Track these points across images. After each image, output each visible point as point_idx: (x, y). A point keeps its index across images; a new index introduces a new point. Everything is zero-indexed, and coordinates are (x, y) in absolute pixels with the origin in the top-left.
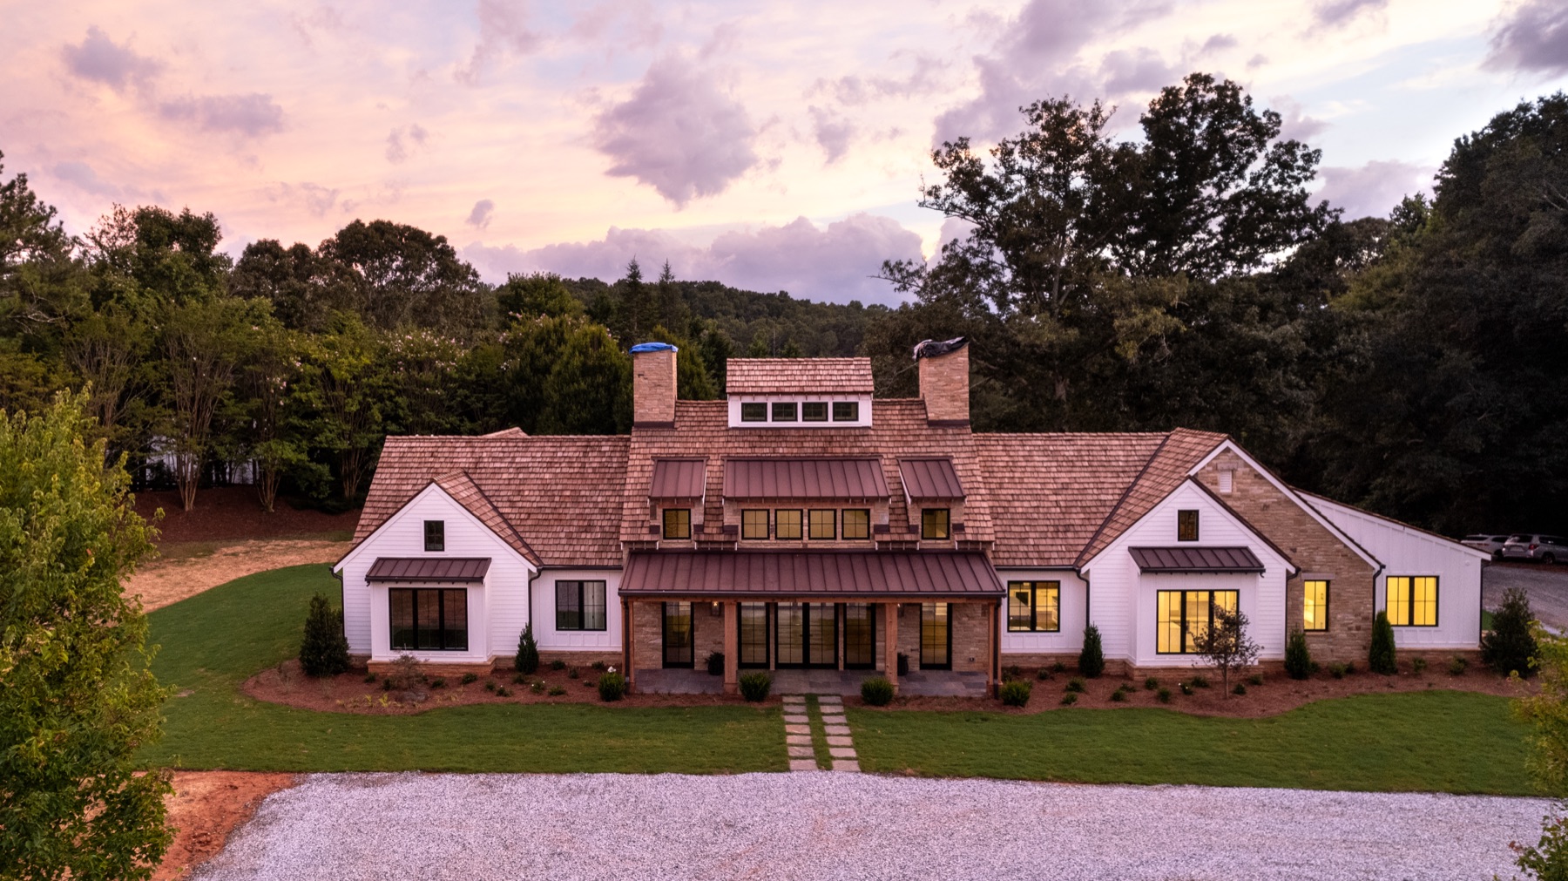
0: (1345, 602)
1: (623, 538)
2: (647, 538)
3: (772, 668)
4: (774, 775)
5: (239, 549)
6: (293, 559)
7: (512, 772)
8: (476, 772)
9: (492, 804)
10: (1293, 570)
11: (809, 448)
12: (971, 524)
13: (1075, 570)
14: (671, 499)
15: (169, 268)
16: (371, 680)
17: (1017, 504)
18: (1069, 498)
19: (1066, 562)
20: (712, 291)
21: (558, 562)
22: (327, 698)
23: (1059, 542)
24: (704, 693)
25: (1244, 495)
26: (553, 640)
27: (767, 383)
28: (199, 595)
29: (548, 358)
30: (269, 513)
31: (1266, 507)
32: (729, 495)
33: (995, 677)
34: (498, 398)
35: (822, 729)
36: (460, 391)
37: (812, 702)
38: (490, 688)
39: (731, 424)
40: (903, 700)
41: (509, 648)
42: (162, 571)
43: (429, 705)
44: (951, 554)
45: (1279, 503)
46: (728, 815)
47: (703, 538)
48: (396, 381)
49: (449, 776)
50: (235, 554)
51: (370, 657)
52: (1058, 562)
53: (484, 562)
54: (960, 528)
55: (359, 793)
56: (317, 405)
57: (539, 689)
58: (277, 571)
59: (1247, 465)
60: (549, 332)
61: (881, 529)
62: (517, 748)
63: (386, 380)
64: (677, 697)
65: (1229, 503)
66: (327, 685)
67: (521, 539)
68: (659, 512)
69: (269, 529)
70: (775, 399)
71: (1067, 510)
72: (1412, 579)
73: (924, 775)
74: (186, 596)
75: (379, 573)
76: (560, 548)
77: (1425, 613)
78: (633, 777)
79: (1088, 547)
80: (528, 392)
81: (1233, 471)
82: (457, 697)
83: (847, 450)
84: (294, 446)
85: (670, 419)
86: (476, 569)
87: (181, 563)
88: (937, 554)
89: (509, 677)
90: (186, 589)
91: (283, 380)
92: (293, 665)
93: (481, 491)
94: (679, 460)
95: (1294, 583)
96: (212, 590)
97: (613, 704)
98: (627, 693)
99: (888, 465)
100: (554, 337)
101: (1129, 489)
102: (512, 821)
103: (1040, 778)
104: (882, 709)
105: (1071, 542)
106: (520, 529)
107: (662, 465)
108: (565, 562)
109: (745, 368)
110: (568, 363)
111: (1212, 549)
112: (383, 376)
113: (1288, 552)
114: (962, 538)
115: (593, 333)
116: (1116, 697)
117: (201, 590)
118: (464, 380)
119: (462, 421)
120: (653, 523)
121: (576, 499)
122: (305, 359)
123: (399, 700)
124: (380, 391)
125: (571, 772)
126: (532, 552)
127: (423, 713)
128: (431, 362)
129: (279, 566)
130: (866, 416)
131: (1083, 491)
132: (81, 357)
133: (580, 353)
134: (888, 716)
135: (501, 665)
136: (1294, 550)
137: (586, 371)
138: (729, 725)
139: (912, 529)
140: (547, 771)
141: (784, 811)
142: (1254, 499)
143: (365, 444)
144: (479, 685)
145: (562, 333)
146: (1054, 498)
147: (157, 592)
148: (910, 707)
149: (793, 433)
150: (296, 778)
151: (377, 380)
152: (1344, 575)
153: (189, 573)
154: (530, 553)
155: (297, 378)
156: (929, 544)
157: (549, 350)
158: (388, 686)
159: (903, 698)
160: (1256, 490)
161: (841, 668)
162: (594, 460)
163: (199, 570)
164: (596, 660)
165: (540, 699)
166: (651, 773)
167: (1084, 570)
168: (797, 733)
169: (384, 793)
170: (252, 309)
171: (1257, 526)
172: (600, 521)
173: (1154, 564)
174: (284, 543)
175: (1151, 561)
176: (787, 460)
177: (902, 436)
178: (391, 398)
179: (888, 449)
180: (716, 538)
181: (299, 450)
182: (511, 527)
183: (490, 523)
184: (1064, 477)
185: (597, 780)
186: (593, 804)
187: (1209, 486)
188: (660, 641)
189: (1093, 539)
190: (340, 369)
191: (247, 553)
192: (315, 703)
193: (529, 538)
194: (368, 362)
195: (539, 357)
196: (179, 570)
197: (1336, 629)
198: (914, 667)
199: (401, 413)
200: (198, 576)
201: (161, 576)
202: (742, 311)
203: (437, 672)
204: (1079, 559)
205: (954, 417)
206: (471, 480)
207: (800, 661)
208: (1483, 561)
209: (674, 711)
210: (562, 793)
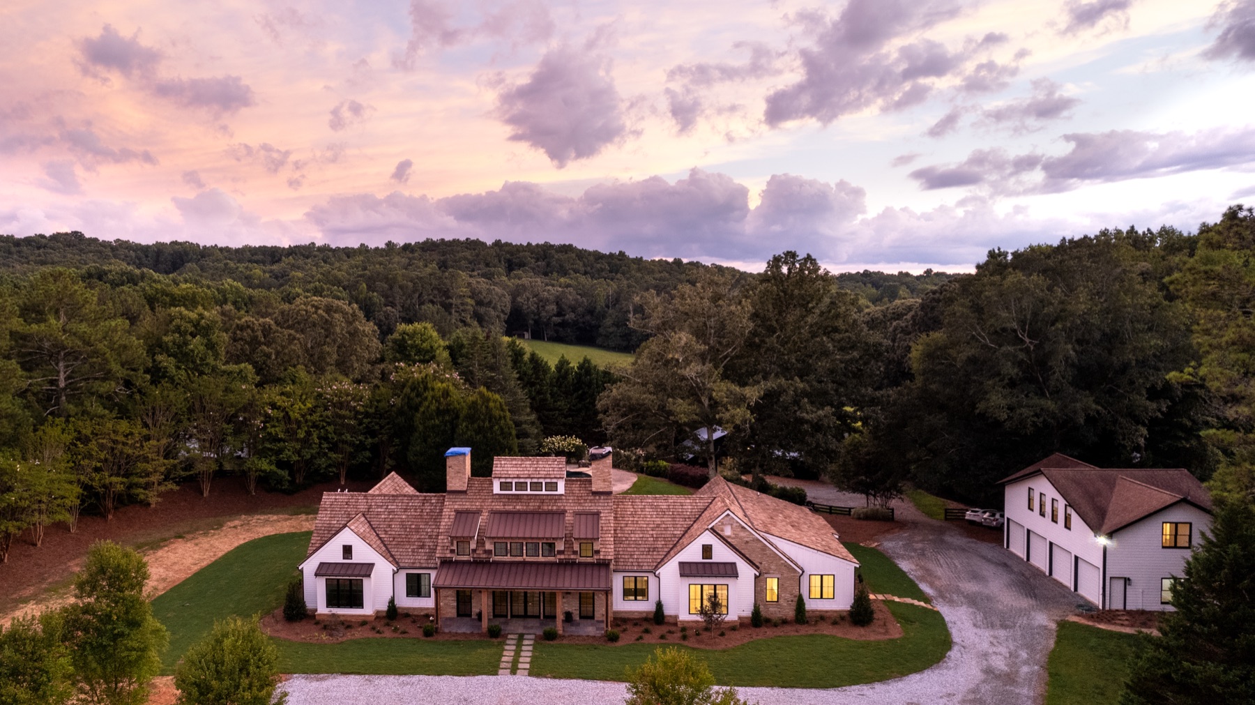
0: (786, 588)
1: (438, 555)
2: (449, 555)
3: (509, 617)
4: (491, 677)
5: (237, 522)
6: (268, 530)
7: (379, 674)
8: (365, 674)
9: (370, 690)
10: (758, 574)
11: (533, 506)
12: (604, 550)
13: (653, 572)
14: (460, 537)
15: (192, 351)
16: (317, 623)
17: (632, 535)
18: (659, 532)
19: (650, 568)
20: (566, 253)
21: (407, 565)
22: (297, 634)
23: (649, 557)
24: (472, 633)
25: (736, 536)
26: (406, 602)
27: (513, 471)
28: (220, 558)
29: (418, 400)
30: (252, 496)
31: (747, 542)
32: (488, 536)
33: (607, 626)
34: (388, 423)
35: (519, 653)
36: (365, 420)
37: (521, 637)
38: (374, 628)
39: (495, 492)
40: (563, 637)
41: (384, 607)
42: (197, 541)
43: (345, 639)
44: (592, 564)
45: (753, 540)
46: (466, 696)
47: (475, 556)
48: (327, 417)
49: (353, 676)
50: (235, 527)
51: (316, 610)
52: (647, 568)
53: (371, 565)
54: (598, 552)
55: (315, 684)
56: (281, 435)
57: (396, 630)
58: (260, 539)
59: (737, 522)
60: (418, 383)
61: (560, 552)
62: (383, 662)
63: (321, 416)
64: (460, 634)
65: (729, 540)
66: (297, 627)
67: (389, 552)
68: (455, 543)
69: (253, 507)
70: (517, 480)
71: (656, 539)
72: (822, 576)
73: (555, 677)
74: (213, 559)
75: (323, 569)
76: (408, 557)
77: (828, 592)
78: (431, 677)
79: (662, 559)
80: (405, 421)
81: (732, 525)
82: (358, 634)
83: (550, 508)
84: (268, 461)
85: (465, 489)
86: (367, 568)
87: (206, 534)
88: (586, 564)
89: (383, 622)
90: (212, 554)
91: (261, 422)
92: (279, 612)
93: (371, 525)
94: (467, 512)
95: (759, 580)
96: (226, 555)
97: (429, 639)
98: (437, 632)
99: (569, 518)
100: (422, 386)
101: (689, 528)
102: (378, 697)
103: (604, 679)
104: (551, 643)
105: (655, 557)
106: (389, 547)
107: (459, 515)
108: (411, 565)
109: (503, 462)
110: (429, 407)
111: (718, 564)
112: (318, 414)
113: (758, 564)
114: (598, 557)
115: (444, 388)
116: (662, 637)
117: (220, 554)
118: (367, 412)
119: (366, 438)
120: (452, 548)
121: (417, 530)
122: (274, 406)
123: (331, 635)
124: (317, 423)
125: (405, 674)
126: (394, 559)
127: (342, 643)
128: (349, 402)
129: (261, 536)
130: (561, 489)
131: (666, 529)
132: (147, 415)
133: (436, 401)
134: (552, 646)
135: (379, 615)
136: (761, 563)
137: (439, 412)
138: (479, 650)
139: (575, 553)
140: (395, 674)
141: (489, 693)
142: (741, 538)
143: (308, 456)
144: (368, 626)
145: (427, 383)
146: (651, 532)
147: (196, 556)
148: (565, 642)
149: (525, 497)
150: (288, 677)
151: (315, 417)
152: (785, 575)
153: (212, 542)
154: (395, 561)
155: (268, 418)
156: (583, 560)
157: (418, 395)
158: (325, 628)
159: (564, 636)
160: (742, 534)
161: (542, 618)
162: (428, 507)
163: (217, 539)
164: (425, 612)
165: (396, 635)
166: (439, 675)
167: (657, 573)
168: (508, 656)
169: (325, 684)
170: (241, 371)
171: (743, 551)
172: (429, 543)
173: (687, 572)
174: (262, 518)
175: (687, 570)
176: (520, 513)
177: (578, 501)
178: (323, 427)
179: (571, 507)
180: (481, 556)
181: (271, 463)
182: (385, 545)
183: (374, 546)
184: (658, 521)
185: (415, 678)
186: (412, 690)
187: (719, 532)
188: (455, 604)
189: (666, 556)
190: (294, 412)
191: (242, 525)
192: (292, 637)
193: (394, 551)
194: (310, 406)
195: (412, 399)
196: (205, 540)
197: (781, 601)
198: (576, 617)
199: (329, 435)
200: (217, 544)
201: (196, 545)
202: (589, 268)
203: (349, 619)
204: (656, 566)
205: (605, 490)
206: (366, 518)
207: (523, 614)
208: (855, 568)
209: (457, 642)
210: (400, 685)
